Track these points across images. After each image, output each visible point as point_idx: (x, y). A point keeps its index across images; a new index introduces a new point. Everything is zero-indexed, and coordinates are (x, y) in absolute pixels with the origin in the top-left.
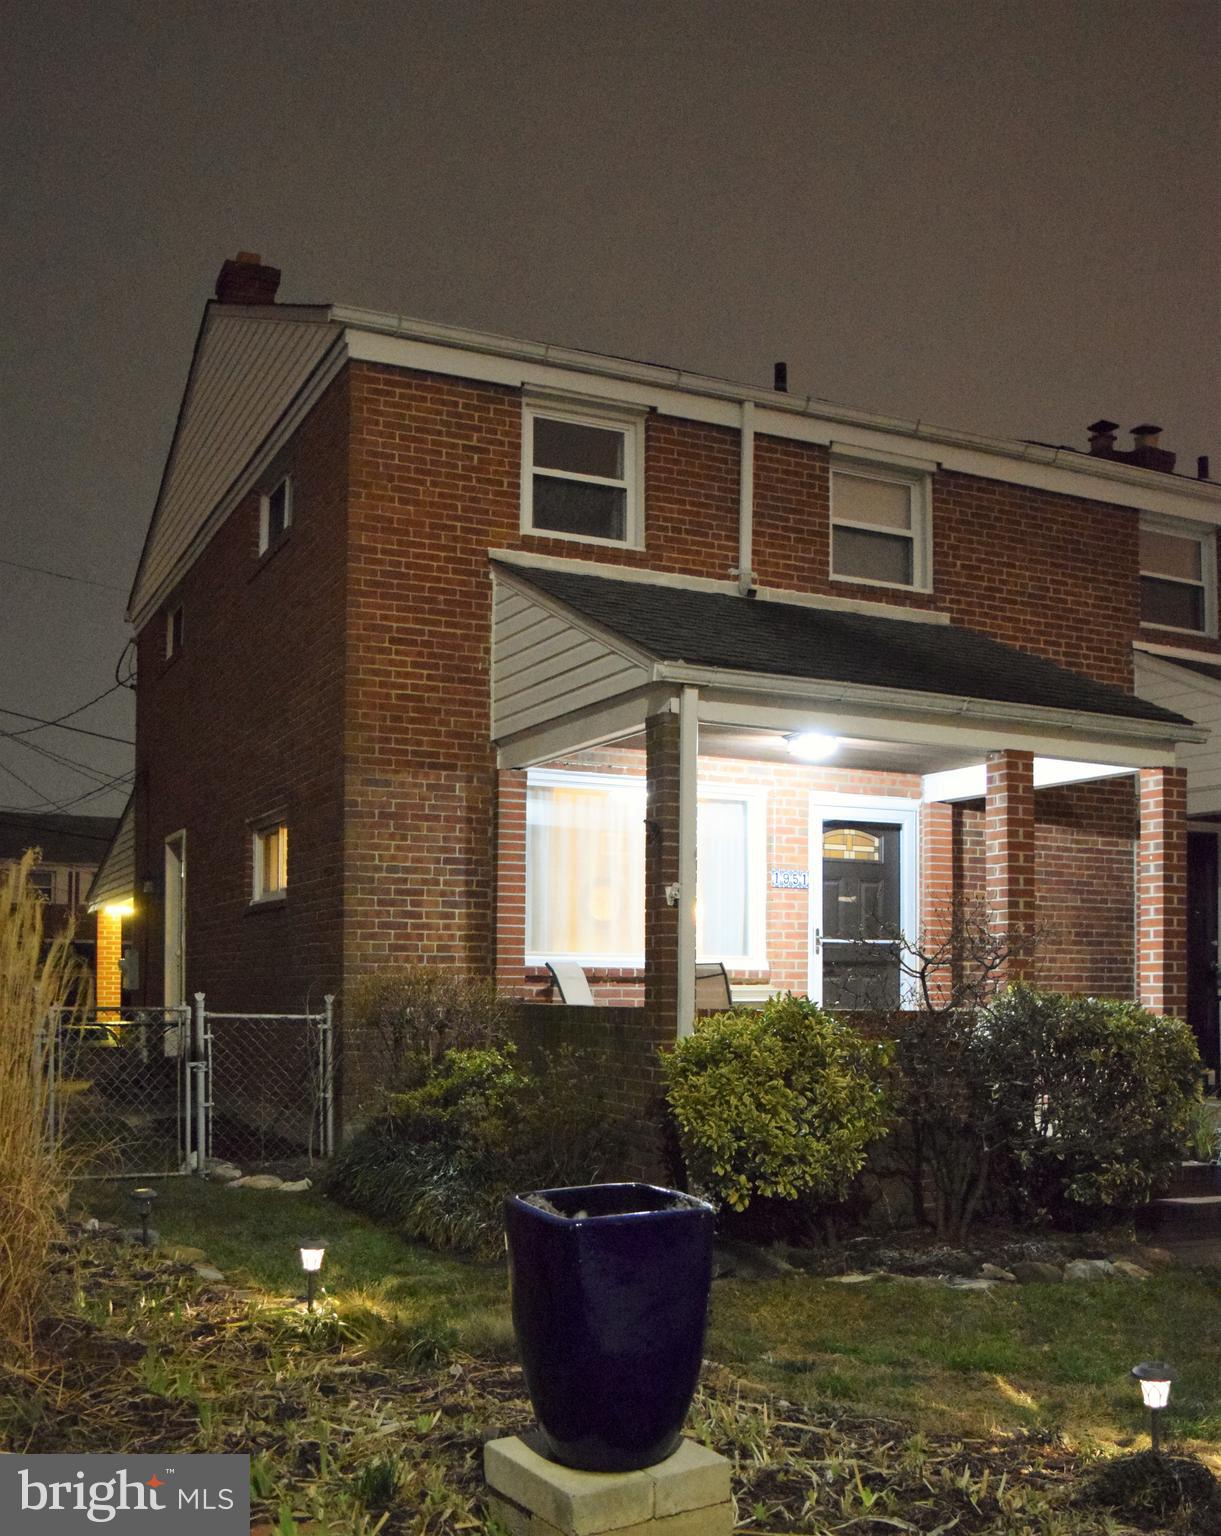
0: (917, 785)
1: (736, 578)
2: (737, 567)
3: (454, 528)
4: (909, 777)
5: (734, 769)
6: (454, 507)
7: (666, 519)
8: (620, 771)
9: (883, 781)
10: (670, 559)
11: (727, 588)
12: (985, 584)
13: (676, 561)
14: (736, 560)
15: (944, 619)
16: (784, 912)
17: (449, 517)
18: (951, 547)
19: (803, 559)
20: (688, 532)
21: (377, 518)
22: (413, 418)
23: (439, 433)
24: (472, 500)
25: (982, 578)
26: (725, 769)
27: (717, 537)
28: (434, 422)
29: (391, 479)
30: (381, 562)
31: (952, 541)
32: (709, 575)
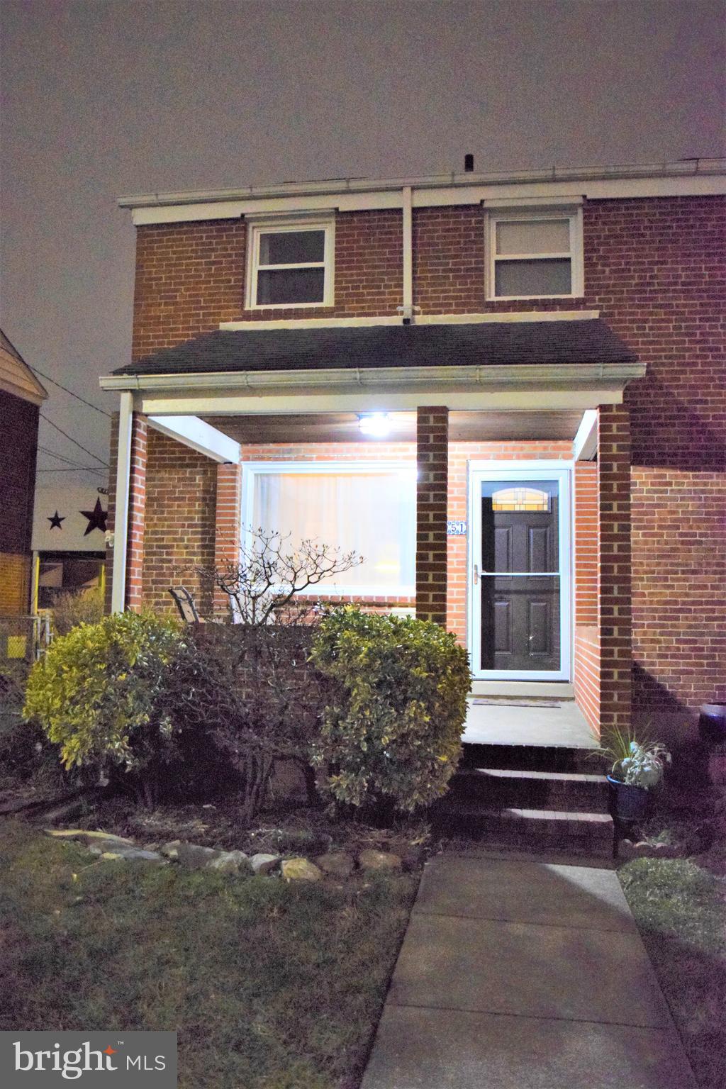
0: (569, 449)
1: (402, 313)
2: (402, 305)
3: (198, 315)
4: (560, 443)
5: (401, 450)
6: (199, 302)
7: (347, 282)
8: (311, 459)
9: (535, 448)
10: (350, 309)
11: (396, 321)
12: (633, 282)
13: (354, 309)
14: (402, 300)
15: (594, 314)
17: (195, 309)
18: (600, 258)
19: (461, 291)
20: (364, 287)
21: (152, 318)
22: (174, 253)
23: (190, 258)
24: (210, 295)
25: (632, 277)
26: (394, 450)
27: (386, 286)
28: (187, 252)
29: (160, 292)
30: (152, 344)
31: (601, 253)
32: (381, 314)
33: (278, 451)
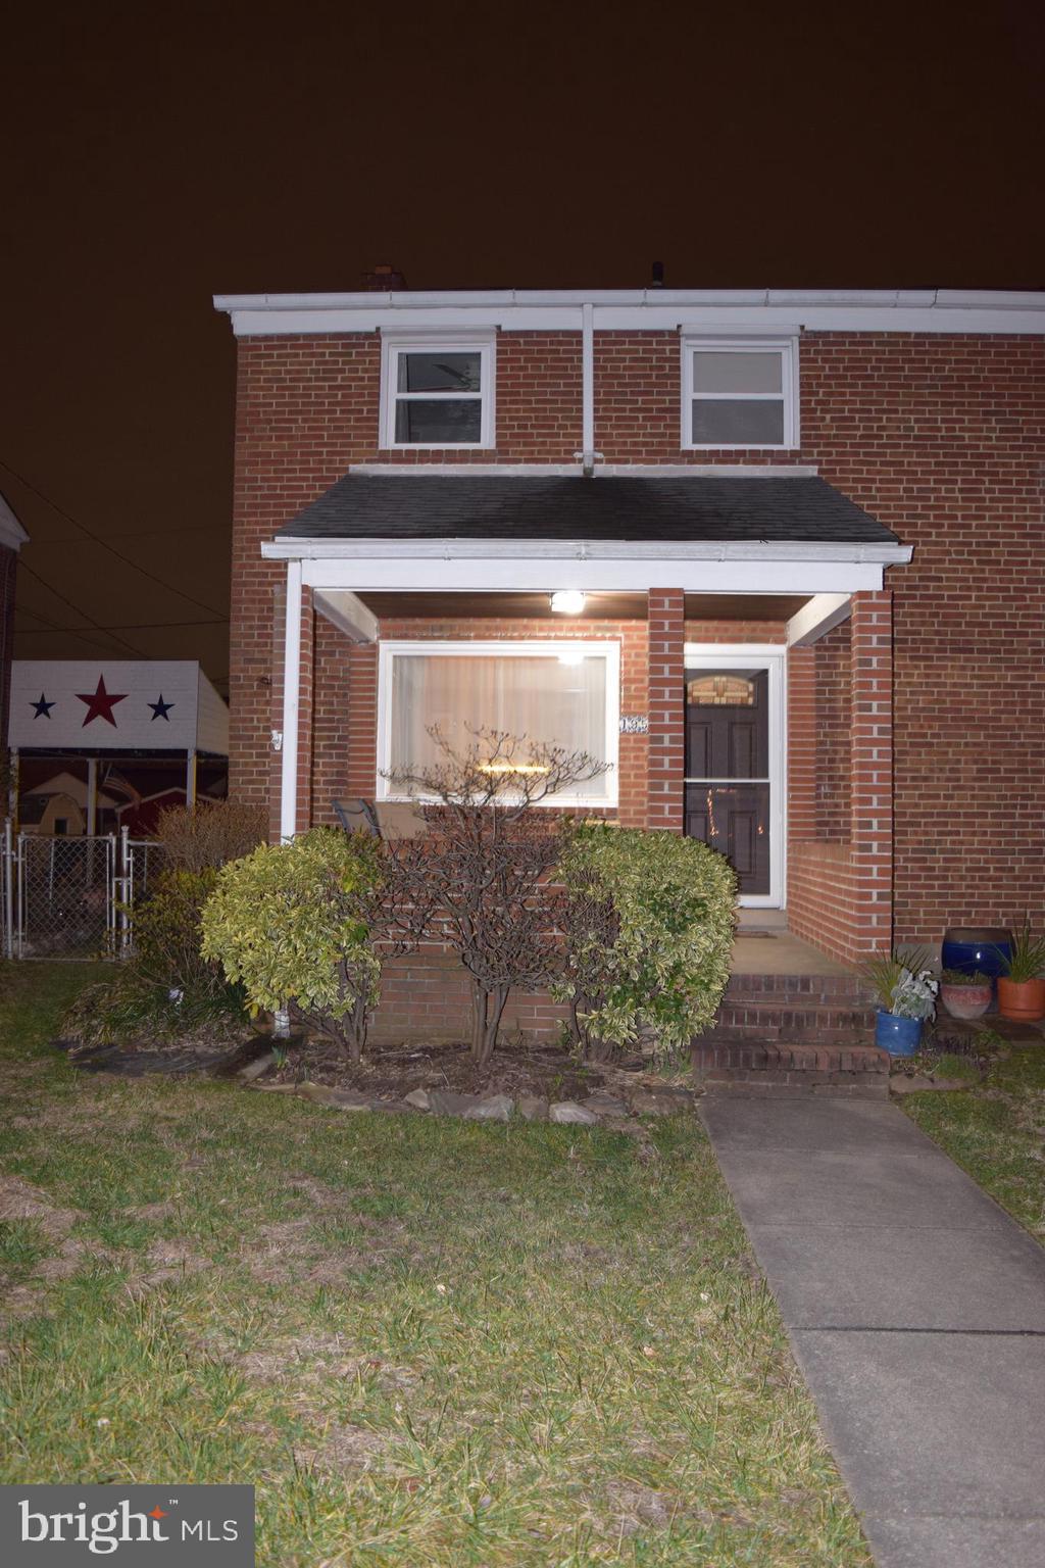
0: (782, 631)
1: (581, 461)
2: (581, 451)
3: (321, 453)
4: (771, 624)
6: (322, 437)
7: (511, 419)
9: (741, 629)
10: (515, 452)
11: (573, 470)
12: (859, 433)
13: (522, 453)
14: (580, 444)
15: (812, 471)
16: (632, 755)
17: (317, 445)
18: (818, 402)
19: (653, 435)
20: (533, 426)
21: (258, 455)
22: (288, 372)
23: (310, 380)
24: (336, 428)
25: (857, 428)
27: (561, 427)
28: (305, 371)
29: (269, 421)
30: (260, 488)
31: (821, 396)
32: (554, 461)
33: (425, 628)
